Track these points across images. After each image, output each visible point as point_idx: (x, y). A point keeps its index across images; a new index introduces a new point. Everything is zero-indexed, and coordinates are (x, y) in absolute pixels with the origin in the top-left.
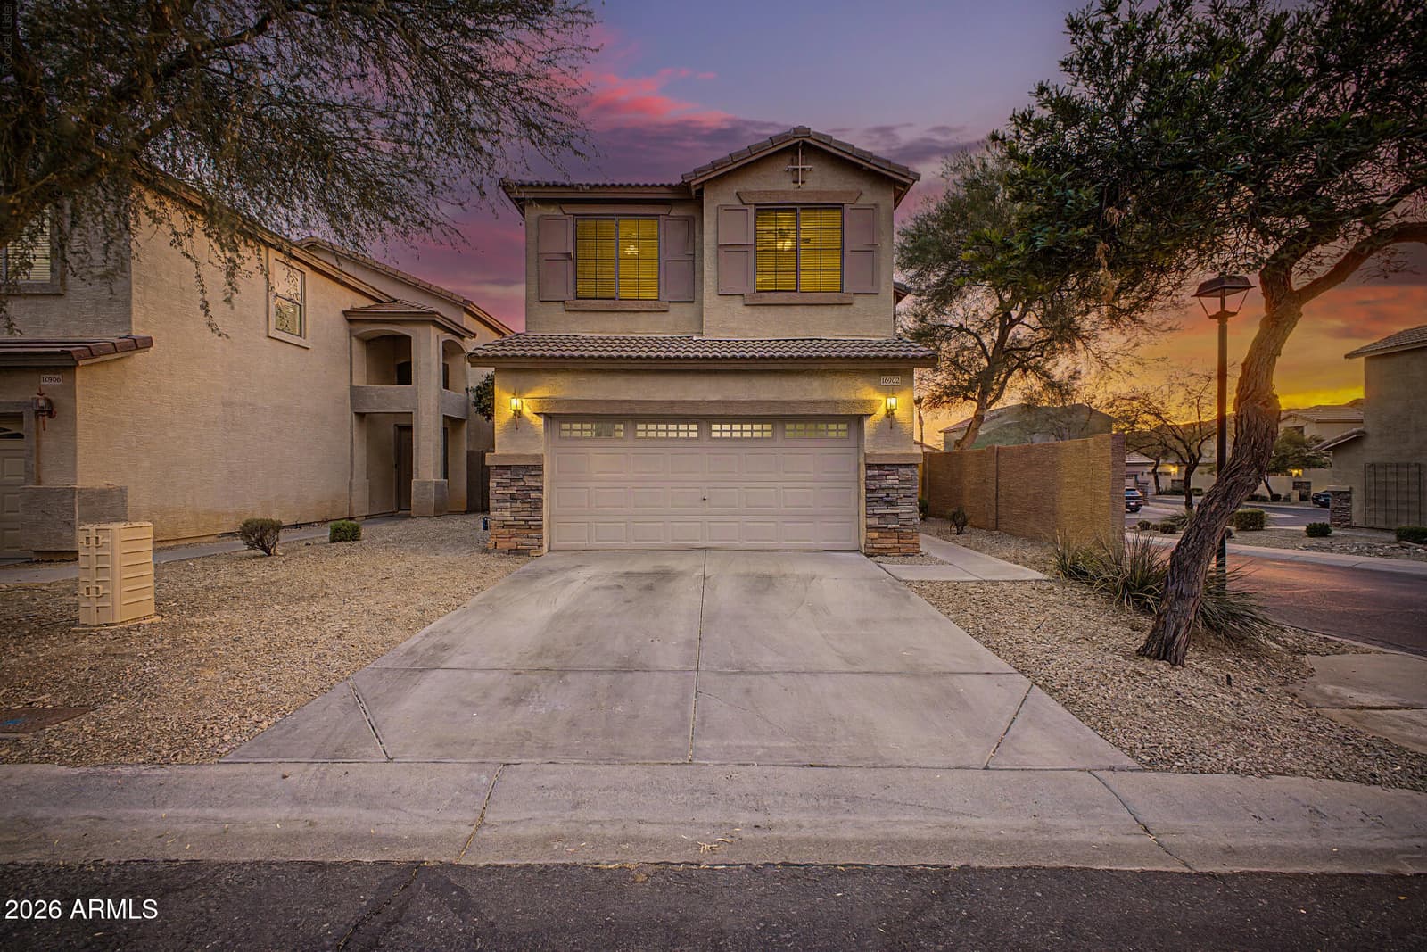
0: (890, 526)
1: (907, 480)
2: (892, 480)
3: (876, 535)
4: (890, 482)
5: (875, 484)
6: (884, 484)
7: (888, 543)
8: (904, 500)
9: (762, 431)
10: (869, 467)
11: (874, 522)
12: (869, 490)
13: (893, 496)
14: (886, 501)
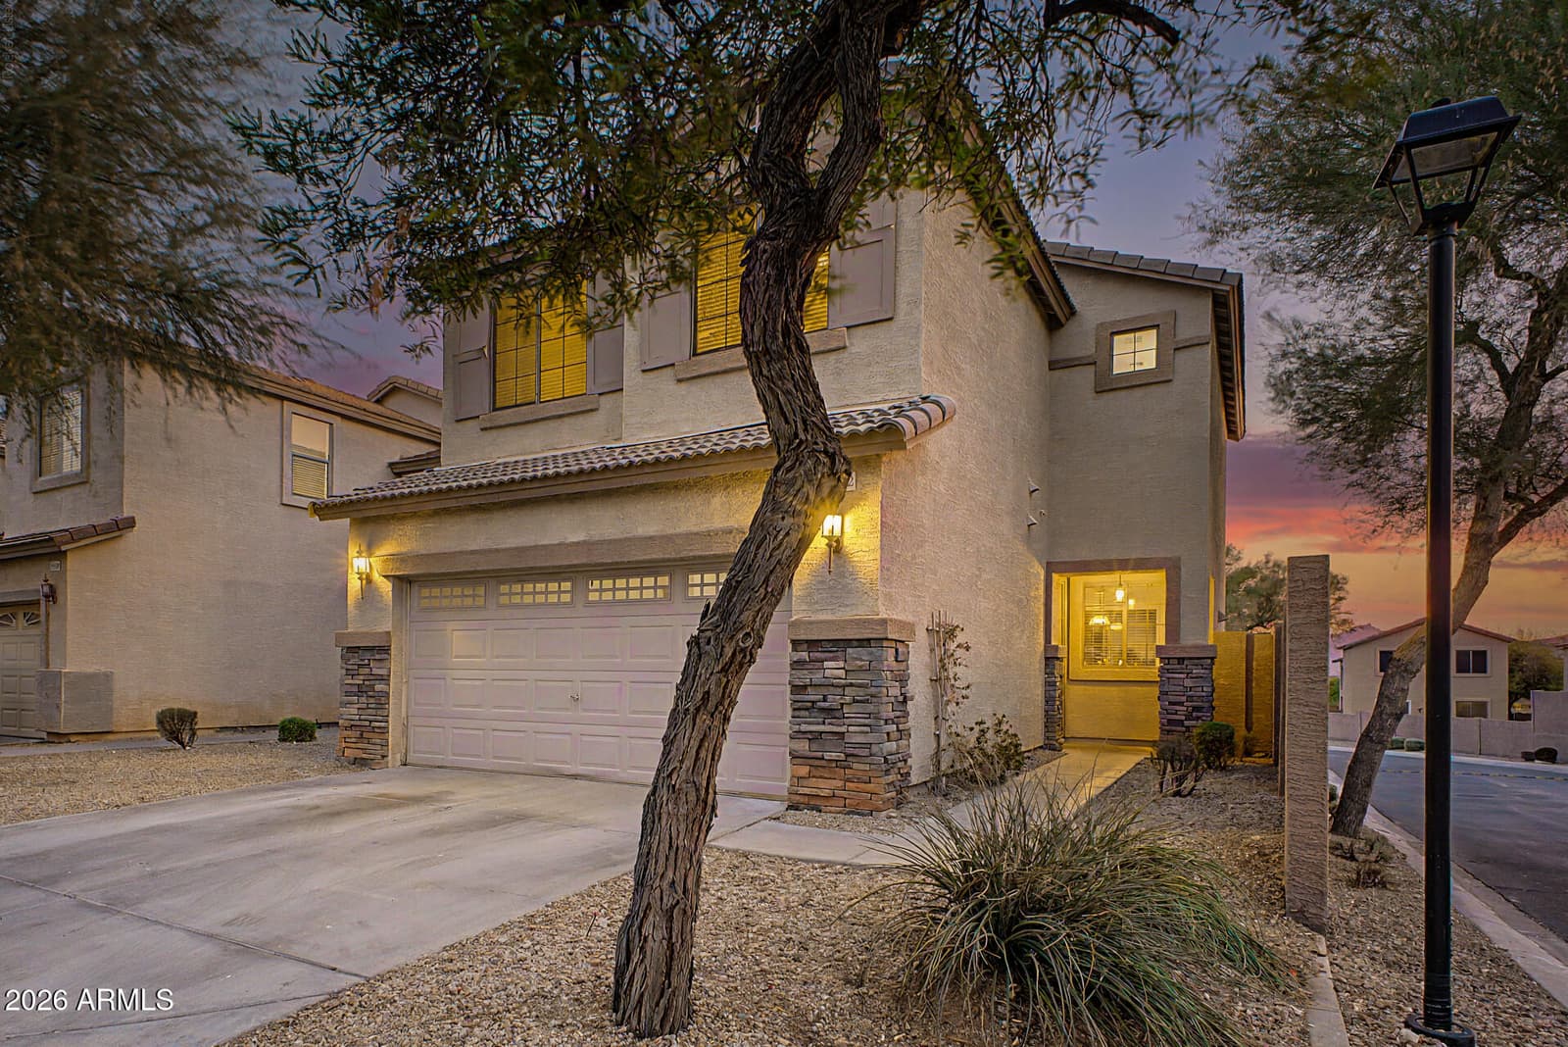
0: (827, 756)
1: (860, 670)
2: (833, 668)
3: (804, 771)
4: (828, 673)
5: (805, 677)
6: (817, 677)
7: (825, 787)
8: (856, 708)
9: (655, 588)
10: (796, 644)
11: (803, 746)
12: (797, 689)
13: (834, 701)
14: (823, 710)
